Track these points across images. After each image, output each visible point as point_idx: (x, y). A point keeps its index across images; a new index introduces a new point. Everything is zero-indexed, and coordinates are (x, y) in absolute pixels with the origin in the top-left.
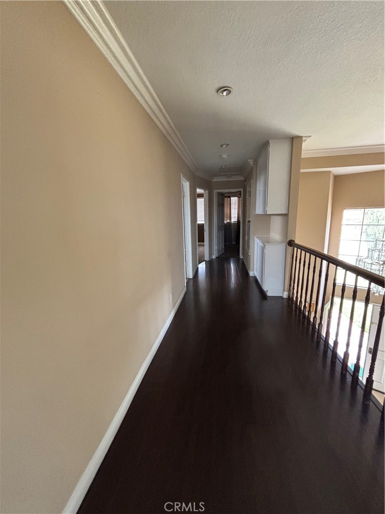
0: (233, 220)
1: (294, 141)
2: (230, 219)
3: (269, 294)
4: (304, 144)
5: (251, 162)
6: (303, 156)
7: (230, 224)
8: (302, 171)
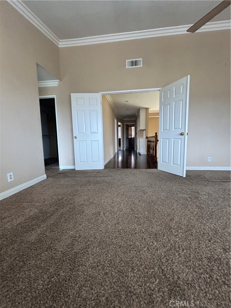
0: (132, 137)
1: (147, 109)
2: (131, 136)
3: (141, 154)
4: (149, 110)
5: (137, 114)
6: (149, 113)
7: (131, 138)
8: (149, 117)
